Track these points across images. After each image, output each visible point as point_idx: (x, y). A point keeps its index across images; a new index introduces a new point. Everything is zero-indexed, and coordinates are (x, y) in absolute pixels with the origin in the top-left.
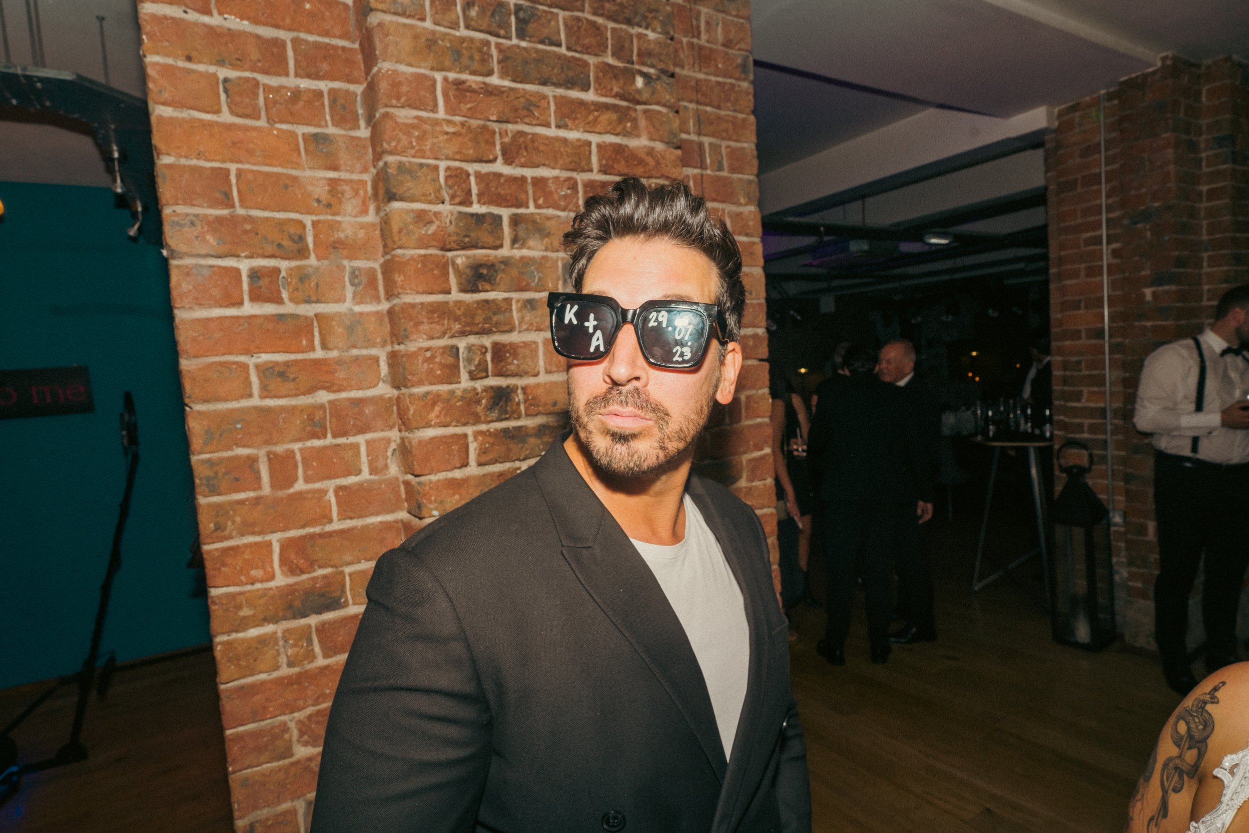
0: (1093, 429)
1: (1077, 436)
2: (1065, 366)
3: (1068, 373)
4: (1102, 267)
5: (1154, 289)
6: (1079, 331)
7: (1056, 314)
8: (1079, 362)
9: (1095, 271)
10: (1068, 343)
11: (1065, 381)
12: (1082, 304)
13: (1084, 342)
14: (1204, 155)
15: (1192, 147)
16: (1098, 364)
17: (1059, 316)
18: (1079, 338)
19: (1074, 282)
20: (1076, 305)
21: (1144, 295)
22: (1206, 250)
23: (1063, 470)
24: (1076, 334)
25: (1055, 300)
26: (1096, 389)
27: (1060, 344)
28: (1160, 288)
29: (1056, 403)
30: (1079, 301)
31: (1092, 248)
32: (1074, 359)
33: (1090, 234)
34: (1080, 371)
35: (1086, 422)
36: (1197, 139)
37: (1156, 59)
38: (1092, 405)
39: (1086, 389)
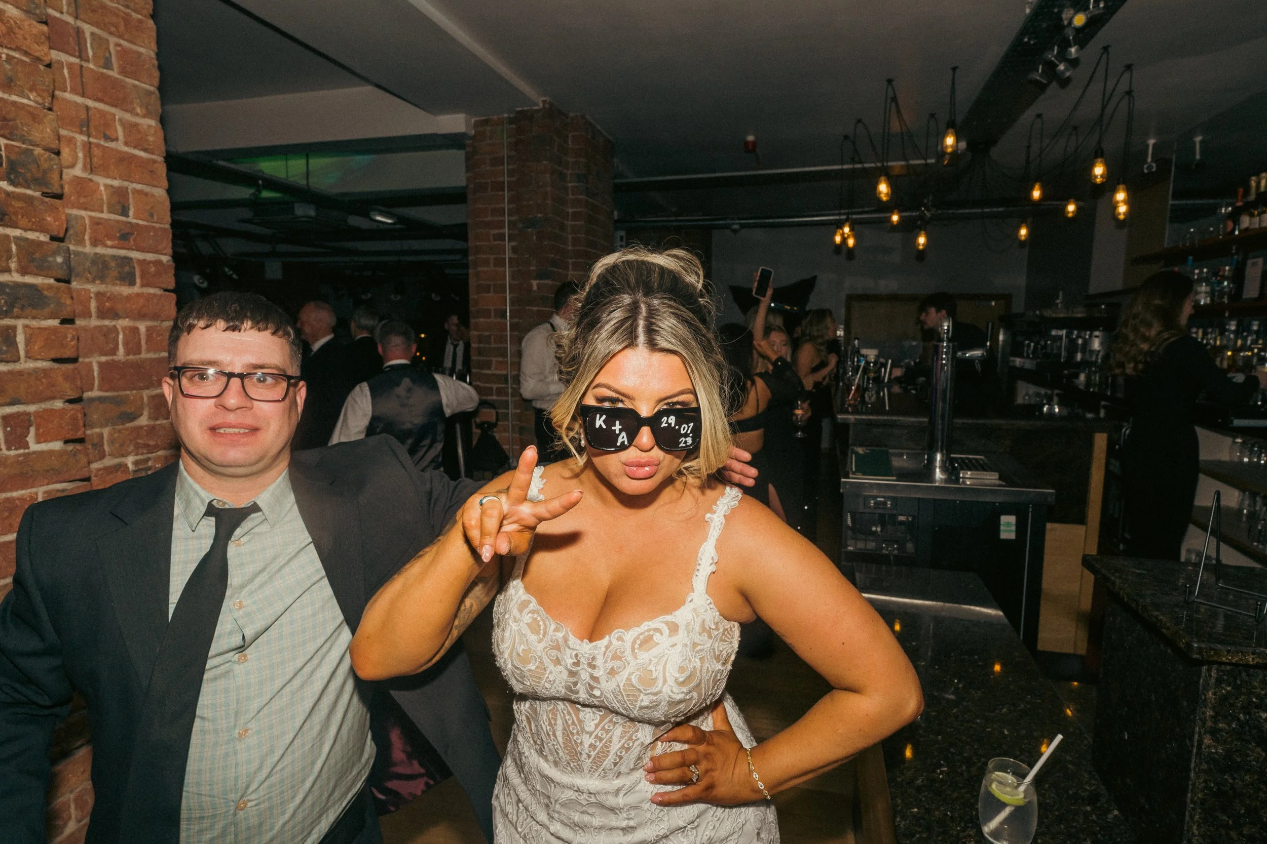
0: (500, 392)
1: (489, 398)
2: (480, 339)
3: (481, 345)
4: (505, 259)
5: (537, 281)
6: (489, 310)
7: (473, 296)
8: (490, 336)
9: (500, 262)
10: (481, 320)
11: (480, 352)
12: (492, 288)
13: (492, 320)
14: (570, 185)
15: (562, 177)
16: (503, 339)
17: (476, 297)
18: (490, 317)
19: (485, 269)
20: (487, 289)
21: (531, 286)
22: (571, 258)
23: (479, 426)
24: (487, 313)
25: (473, 283)
26: (503, 359)
27: (477, 320)
28: (542, 282)
29: (474, 370)
30: (489, 286)
31: (497, 242)
32: (487, 333)
33: (496, 231)
34: (490, 344)
35: (495, 386)
36: (565, 171)
37: (537, 99)
38: (498, 372)
39: (494, 359)
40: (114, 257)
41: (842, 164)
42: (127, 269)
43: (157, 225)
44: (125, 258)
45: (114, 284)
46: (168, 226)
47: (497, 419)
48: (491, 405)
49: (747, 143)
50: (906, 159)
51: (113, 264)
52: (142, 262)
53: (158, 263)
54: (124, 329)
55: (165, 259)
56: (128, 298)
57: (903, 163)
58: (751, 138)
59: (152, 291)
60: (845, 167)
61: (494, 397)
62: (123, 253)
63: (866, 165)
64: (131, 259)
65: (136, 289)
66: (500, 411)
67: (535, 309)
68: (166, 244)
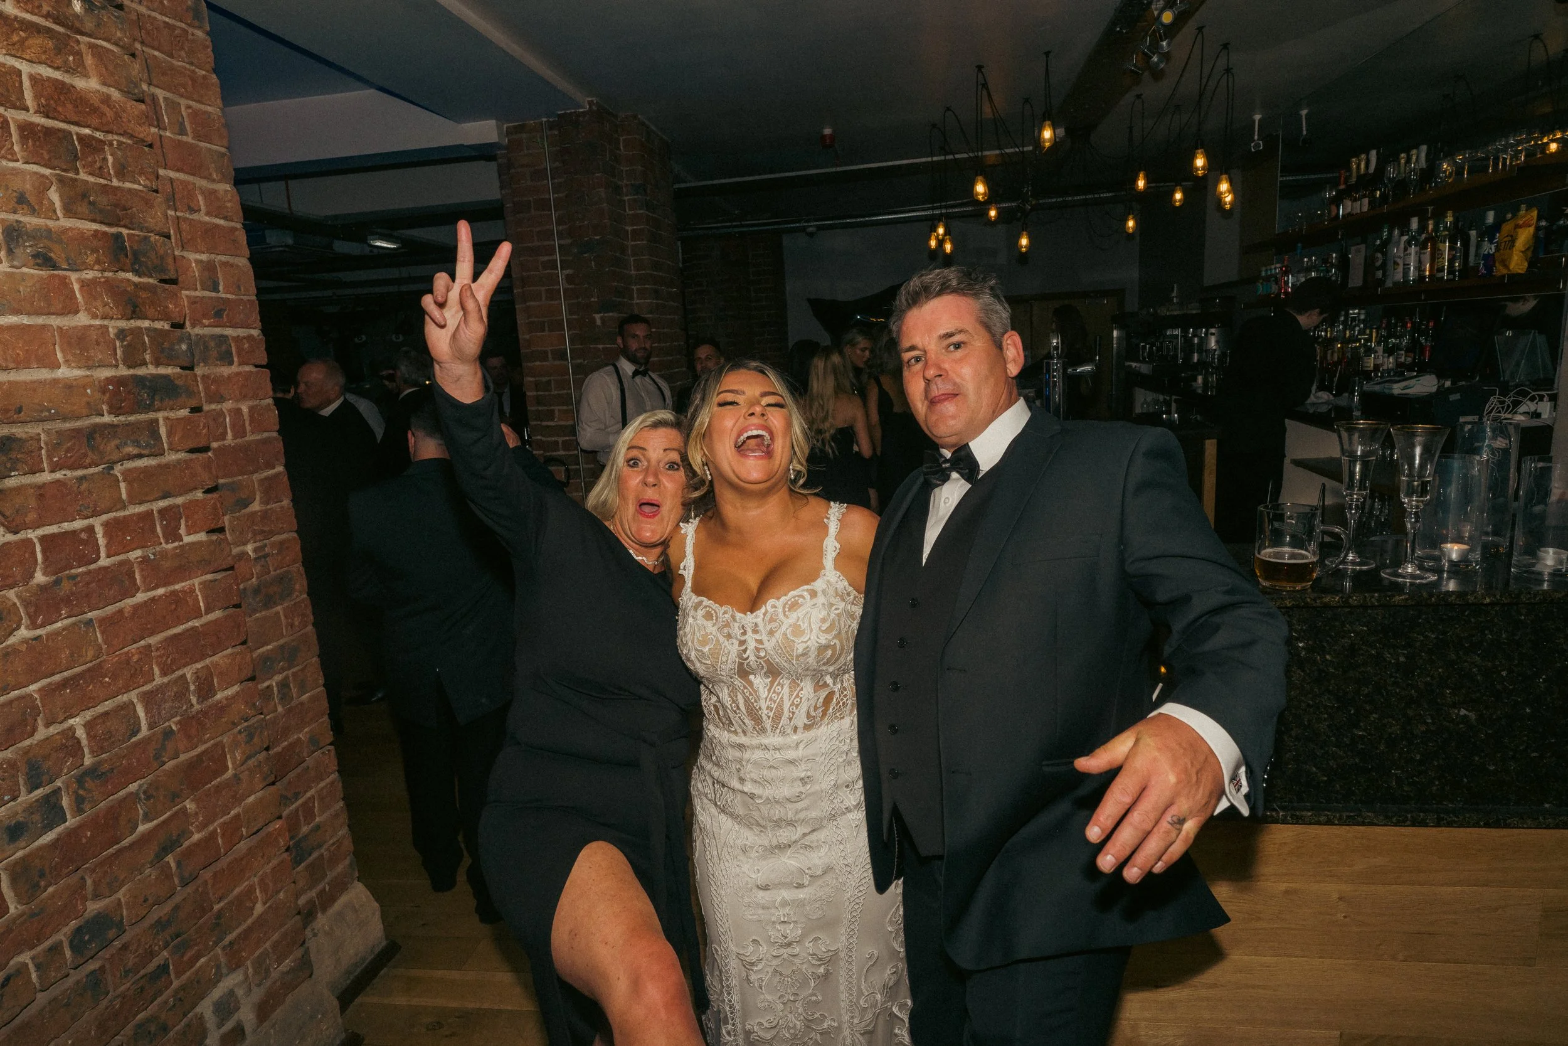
1: (554, 454)
2: (537, 386)
3: (539, 393)
4: (559, 290)
5: (602, 315)
6: (546, 352)
7: (524, 336)
8: (549, 382)
9: (553, 295)
10: (538, 363)
11: (539, 401)
12: (546, 326)
13: (550, 362)
14: (626, 198)
15: (617, 189)
16: (565, 384)
17: (527, 337)
18: (547, 359)
19: (537, 304)
20: (541, 327)
21: (594, 321)
22: (635, 284)
24: (543, 356)
26: (565, 408)
27: (531, 364)
28: (606, 315)
29: (533, 423)
30: (543, 323)
31: (548, 271)
32: (544, 379)
33: (546, 258)
34: (550, 391)
35: (560, 440)
36: (620, 183)
37: (584, 101)
38: (563, 423)
39: (556, 408)
40: (213, 337)
41: (932, 155)
42: (224, 348)
43: (245, 298)
44: (222, 336)
45: (216, 365)
46: (254, 298)
47: (568, 477)
48: (559, 461)
49: (823, 137)
50: (999, 148)
51: (212, 344)
52: (238, 339)
53: (250, 338)
54: (230, 411)
55: (256, 333)
56: (229, 377)
57: (997, 152)
58: (827, 131)
59: (247, 368)
60: (935, 159)
61: (562, 453)
62: (218, 331)
63: (957, 156)
64: (227, 336)
65: (235, 368)
66: (570, 467)
67: (601, 347)
68: (255, 317)
